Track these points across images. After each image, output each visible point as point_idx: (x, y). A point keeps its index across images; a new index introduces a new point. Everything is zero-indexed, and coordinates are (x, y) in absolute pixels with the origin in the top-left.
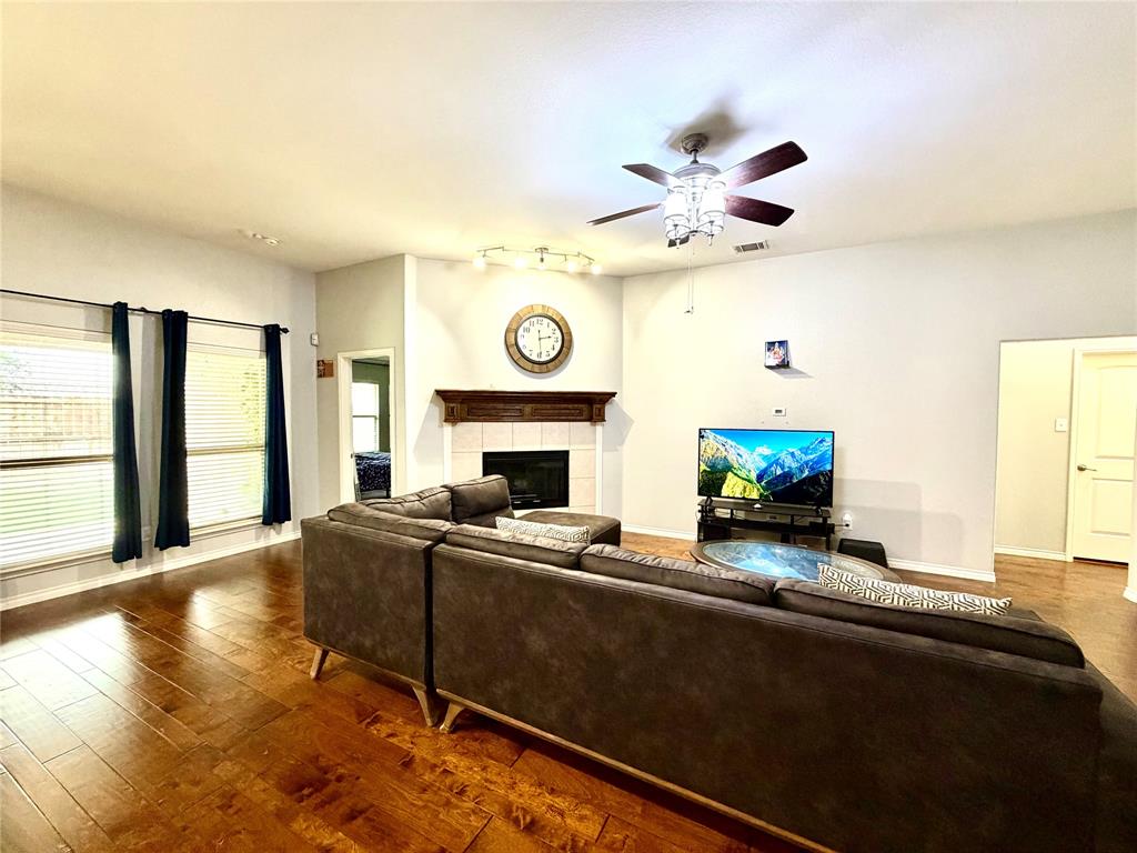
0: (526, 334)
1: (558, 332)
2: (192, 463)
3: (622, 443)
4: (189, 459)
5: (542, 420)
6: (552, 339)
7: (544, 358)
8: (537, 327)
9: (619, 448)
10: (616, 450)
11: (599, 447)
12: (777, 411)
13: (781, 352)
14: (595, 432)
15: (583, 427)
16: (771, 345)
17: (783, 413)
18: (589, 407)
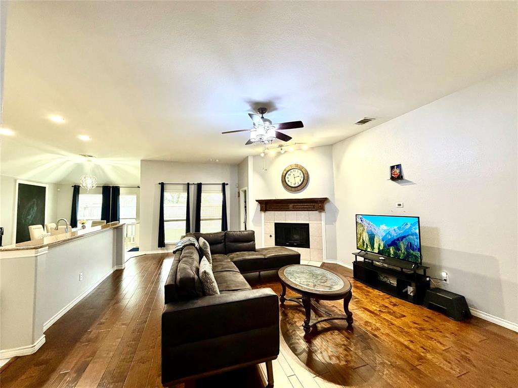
0: (289, 177)
1: (302, 174)
2: (202, 222)
3: (335, 221)
4: (201, 221)
5: (297, 211)
6: (300, 177)
7: (297, 185)
8: (294, 173)
9: (334, 223)
10: (333, 224)
11: (323, 223)
12: (400, 205)
13: (398, 171)
14: (321, 216)
15: (315, 214)
16: (392, 168)
17: (402, 206)
18: (317, 205)
